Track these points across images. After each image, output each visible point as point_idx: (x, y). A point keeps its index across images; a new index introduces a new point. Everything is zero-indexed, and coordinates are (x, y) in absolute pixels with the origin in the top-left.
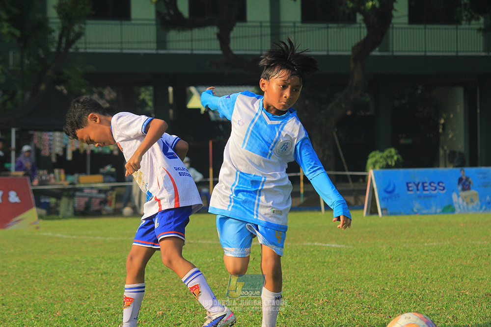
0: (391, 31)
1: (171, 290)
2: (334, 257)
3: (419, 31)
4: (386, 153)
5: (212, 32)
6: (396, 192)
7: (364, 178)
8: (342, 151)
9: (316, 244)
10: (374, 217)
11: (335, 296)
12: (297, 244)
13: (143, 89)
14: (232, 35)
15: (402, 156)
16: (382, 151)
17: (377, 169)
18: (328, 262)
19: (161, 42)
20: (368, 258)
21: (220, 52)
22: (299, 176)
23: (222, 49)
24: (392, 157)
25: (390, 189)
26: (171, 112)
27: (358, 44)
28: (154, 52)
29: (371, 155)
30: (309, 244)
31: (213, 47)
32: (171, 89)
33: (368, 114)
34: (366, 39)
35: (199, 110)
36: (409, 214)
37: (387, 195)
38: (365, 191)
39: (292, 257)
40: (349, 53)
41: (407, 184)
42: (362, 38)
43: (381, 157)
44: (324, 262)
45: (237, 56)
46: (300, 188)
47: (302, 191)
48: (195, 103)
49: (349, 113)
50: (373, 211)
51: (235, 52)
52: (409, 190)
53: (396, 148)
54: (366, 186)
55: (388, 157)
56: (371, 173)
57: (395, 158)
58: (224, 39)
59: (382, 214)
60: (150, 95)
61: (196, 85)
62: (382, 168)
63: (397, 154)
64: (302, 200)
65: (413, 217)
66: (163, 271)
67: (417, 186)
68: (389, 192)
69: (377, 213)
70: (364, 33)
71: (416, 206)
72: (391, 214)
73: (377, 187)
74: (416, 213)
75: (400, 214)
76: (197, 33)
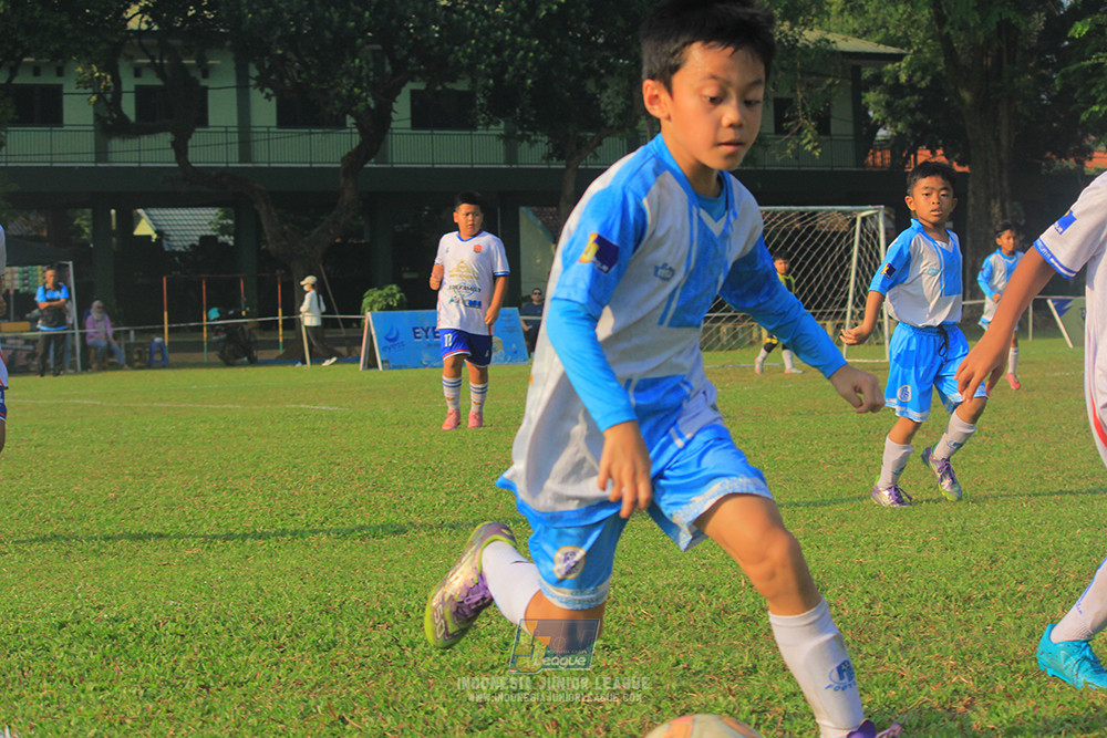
0: (389, 136)
1: (124, 466)
2: (325, 423)
3: (424, 138)
4: (386, 290)
5: (166, 139)
6: (400, 340)
7: (359, 322)
8: (331, 289)
9: (302, 406)
10: (373, 371)
11: (330, 471)
12: (278, 407)
13: (78, 212)
14: (190, 143)
15: (406, 295)
16: (381, 288)
17: (375, 310)
18: (319, 429)
19: (101, 153)
20: (368, 422)
21: (176, 165)
22: (277, 321)
23: (178, 159)
24: (393, 295)
25: (392, 337)
26: (114, 240)
27: (349, 154)
28: (93, 165)
29: (366, 294)
30: (293, 406)
31: (168, 159)
32: (113, 212)
33: (363, 241)
34: (359, 147)
35: (149, 237)
36: (417, 368)
37: (389, 344)
38: (362, 338)
39: (272, 423)
40: (339, 165)
41: (414, 329)
42: (354, 146)
43: (380, 296)
44: (313, 429)
45: (195, 168)
46: (278, 335)
47: (281, 340)
48: (144, 228)
49: (338, 240)
50: (372, 364)
51: (193, 165)
52: (416, 338)
53: (398, 285)
54: (363, 332)
55: (388, 295)
56: (368, 317)
57: (398, 296)
58: (180, 148)
59: (383, 368)
60: (86, 220)
61: (144, 208)
62: (381, 310)
63: (399, 292)
64: (281, 351)
65: (421, 370)
66: (112, 442)
67: (426, 331)
68: (391, 340)
69: (376, 366)
70: (356, 140)
71: (426, 357)
72: (394, 367)
73: (377, 334)
74: (425, 366)
75: (406, 367)
76: (146, 141)
